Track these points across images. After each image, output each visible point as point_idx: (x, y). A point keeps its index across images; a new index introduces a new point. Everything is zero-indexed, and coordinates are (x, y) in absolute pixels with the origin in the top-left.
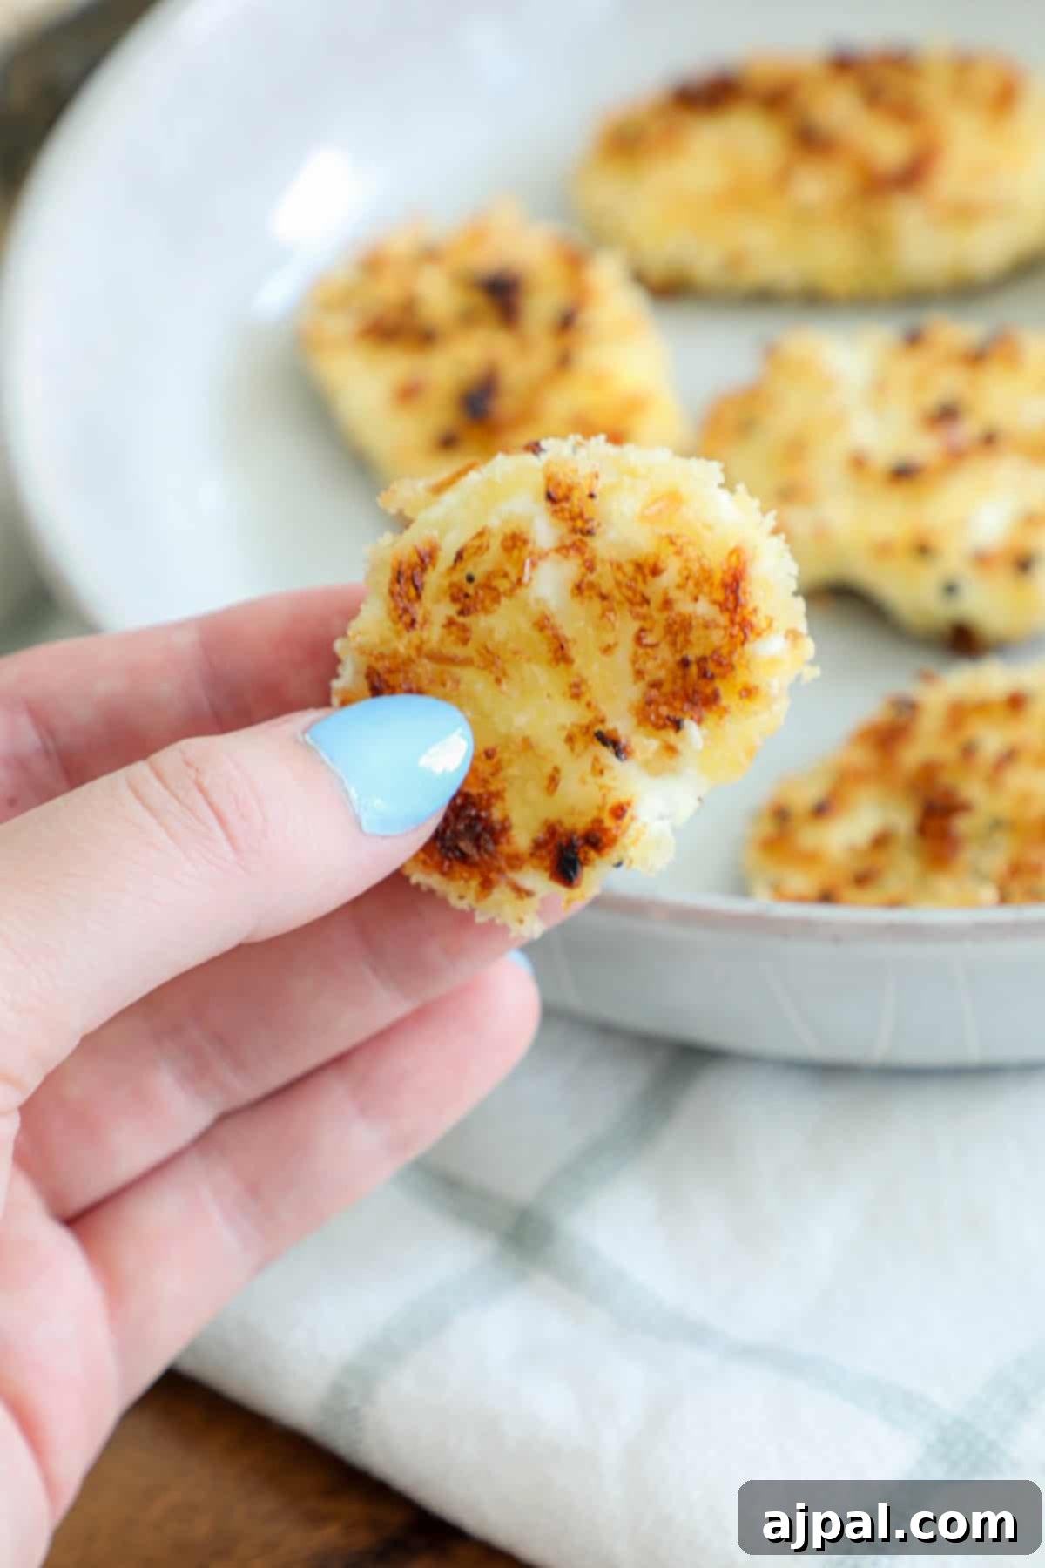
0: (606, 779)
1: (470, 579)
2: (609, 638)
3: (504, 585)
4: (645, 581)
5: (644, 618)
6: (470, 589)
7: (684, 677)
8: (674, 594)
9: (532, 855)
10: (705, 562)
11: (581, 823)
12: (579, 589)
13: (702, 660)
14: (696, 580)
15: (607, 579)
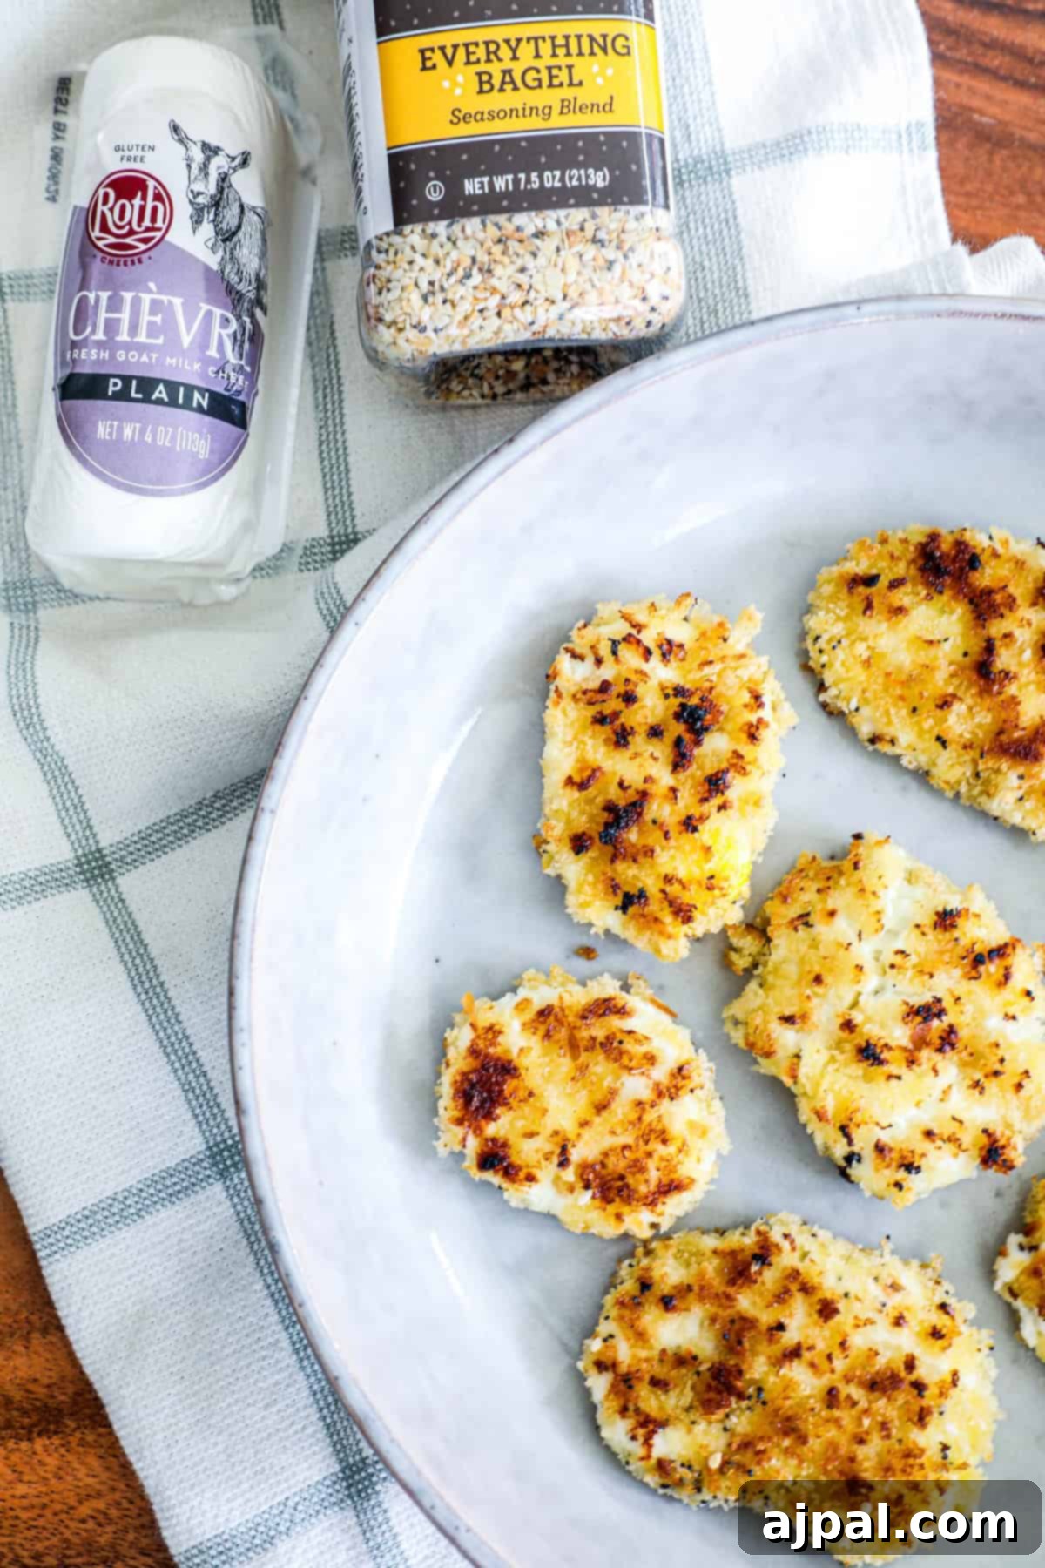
0: (544, 1163)
1: (621, 1042)
2: (619, 1130)
3: (625, 1060)
4: (657, 1138)
5: (637, 1145)
6: (615, 1044)
7: (613, 1180)
8: (656, 1156)
9: (486, 1140)
10: (679, 1167)
11: (515, 1159)
12: (639, 1104)
13: (627, 1186)
14: (668, 1165)
15: (650, 1116)
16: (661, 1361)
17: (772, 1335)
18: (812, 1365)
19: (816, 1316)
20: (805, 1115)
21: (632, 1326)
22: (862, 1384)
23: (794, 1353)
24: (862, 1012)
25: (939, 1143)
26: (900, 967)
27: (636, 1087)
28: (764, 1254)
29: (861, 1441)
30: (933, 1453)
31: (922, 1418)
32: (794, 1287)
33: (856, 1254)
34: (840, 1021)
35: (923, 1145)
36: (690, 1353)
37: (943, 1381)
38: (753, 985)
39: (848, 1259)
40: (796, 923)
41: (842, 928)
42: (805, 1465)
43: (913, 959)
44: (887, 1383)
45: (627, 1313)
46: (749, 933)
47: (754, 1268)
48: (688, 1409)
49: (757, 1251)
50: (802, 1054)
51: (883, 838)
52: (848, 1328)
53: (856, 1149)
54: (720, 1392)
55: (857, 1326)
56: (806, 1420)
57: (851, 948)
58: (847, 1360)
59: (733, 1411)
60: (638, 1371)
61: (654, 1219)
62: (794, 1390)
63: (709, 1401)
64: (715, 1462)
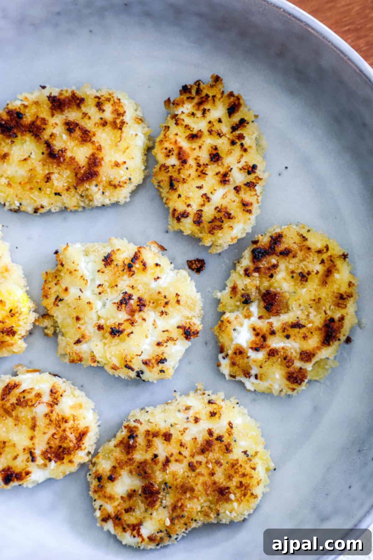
0: (28, 464)
1: (23, 398)
2: (46, 430)
3: (30, 403)
4: (62, 422)
5: (57, 431)
6: (22, 400)
7: (58, 450)
8: (67, 429)
10: (79, 426)
11: (17, 470)
12: (46, 415)
13: (65, 448)
14: (74, 429)
15: (54, 417)
16: (124, 501)
17: (154, 461)
18: (176, 461)
19: (165, 442)
20: (111, 372)
21: (105, 497)
22: (199, 454)
23: (167, 461)
24: (103, 318)
25: (165, 344)
26: (103, 292)
27: (41, 409)
28: (132, 433)
29: (213, 474)
30: (242, 458)
31: (228, 449)
32: (150, 438)
33: (167, 407)
34: (96, 328)
35: (160, 350)
36: (131, 490)
37: (228, 429)
38: (60, 337)
39: (164, 411)
40: (56, 303)
41: (74, 292)
42: (200, 498)
43: (106, 284)
44: (206, 447)
45: (100, 493)
46: (45, 318)
47: (131, 442)
48: (146, 510)
49: (129, 434)
50: (92, 350)
51: (65, 246)
52: (180, 438)
53: (136, 369)
54: (151, 497)
55: (182, 434)
56: (189, 482)
57: (81, 298)
58: (188, 449)
59: (162, 499)
60: (118, 511)
61: (86, 451)
62: (177, 475)
63: (150, 502)
64: (168, 523)
